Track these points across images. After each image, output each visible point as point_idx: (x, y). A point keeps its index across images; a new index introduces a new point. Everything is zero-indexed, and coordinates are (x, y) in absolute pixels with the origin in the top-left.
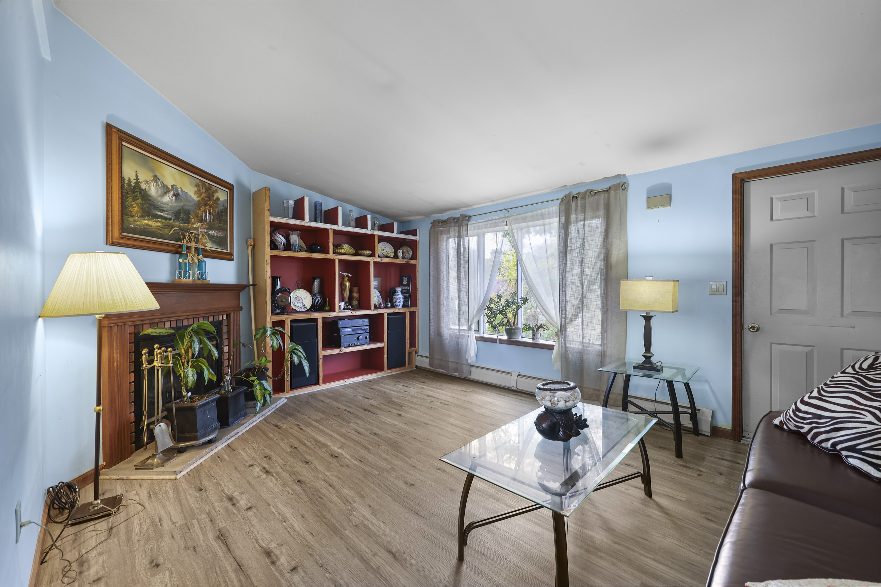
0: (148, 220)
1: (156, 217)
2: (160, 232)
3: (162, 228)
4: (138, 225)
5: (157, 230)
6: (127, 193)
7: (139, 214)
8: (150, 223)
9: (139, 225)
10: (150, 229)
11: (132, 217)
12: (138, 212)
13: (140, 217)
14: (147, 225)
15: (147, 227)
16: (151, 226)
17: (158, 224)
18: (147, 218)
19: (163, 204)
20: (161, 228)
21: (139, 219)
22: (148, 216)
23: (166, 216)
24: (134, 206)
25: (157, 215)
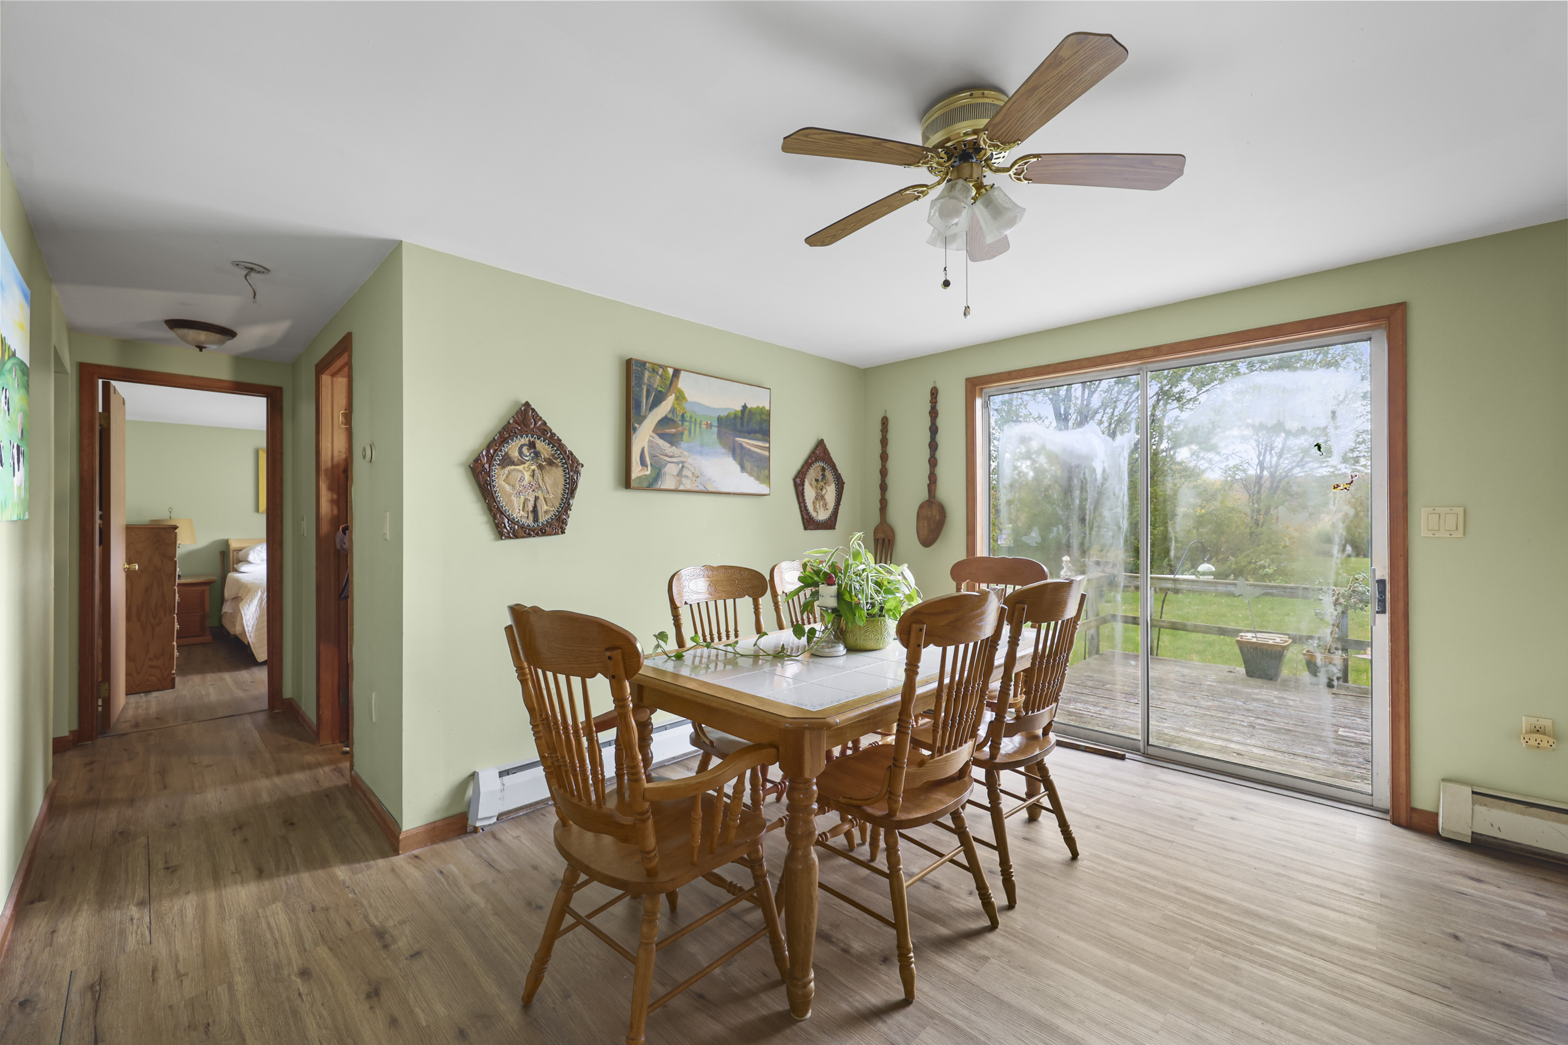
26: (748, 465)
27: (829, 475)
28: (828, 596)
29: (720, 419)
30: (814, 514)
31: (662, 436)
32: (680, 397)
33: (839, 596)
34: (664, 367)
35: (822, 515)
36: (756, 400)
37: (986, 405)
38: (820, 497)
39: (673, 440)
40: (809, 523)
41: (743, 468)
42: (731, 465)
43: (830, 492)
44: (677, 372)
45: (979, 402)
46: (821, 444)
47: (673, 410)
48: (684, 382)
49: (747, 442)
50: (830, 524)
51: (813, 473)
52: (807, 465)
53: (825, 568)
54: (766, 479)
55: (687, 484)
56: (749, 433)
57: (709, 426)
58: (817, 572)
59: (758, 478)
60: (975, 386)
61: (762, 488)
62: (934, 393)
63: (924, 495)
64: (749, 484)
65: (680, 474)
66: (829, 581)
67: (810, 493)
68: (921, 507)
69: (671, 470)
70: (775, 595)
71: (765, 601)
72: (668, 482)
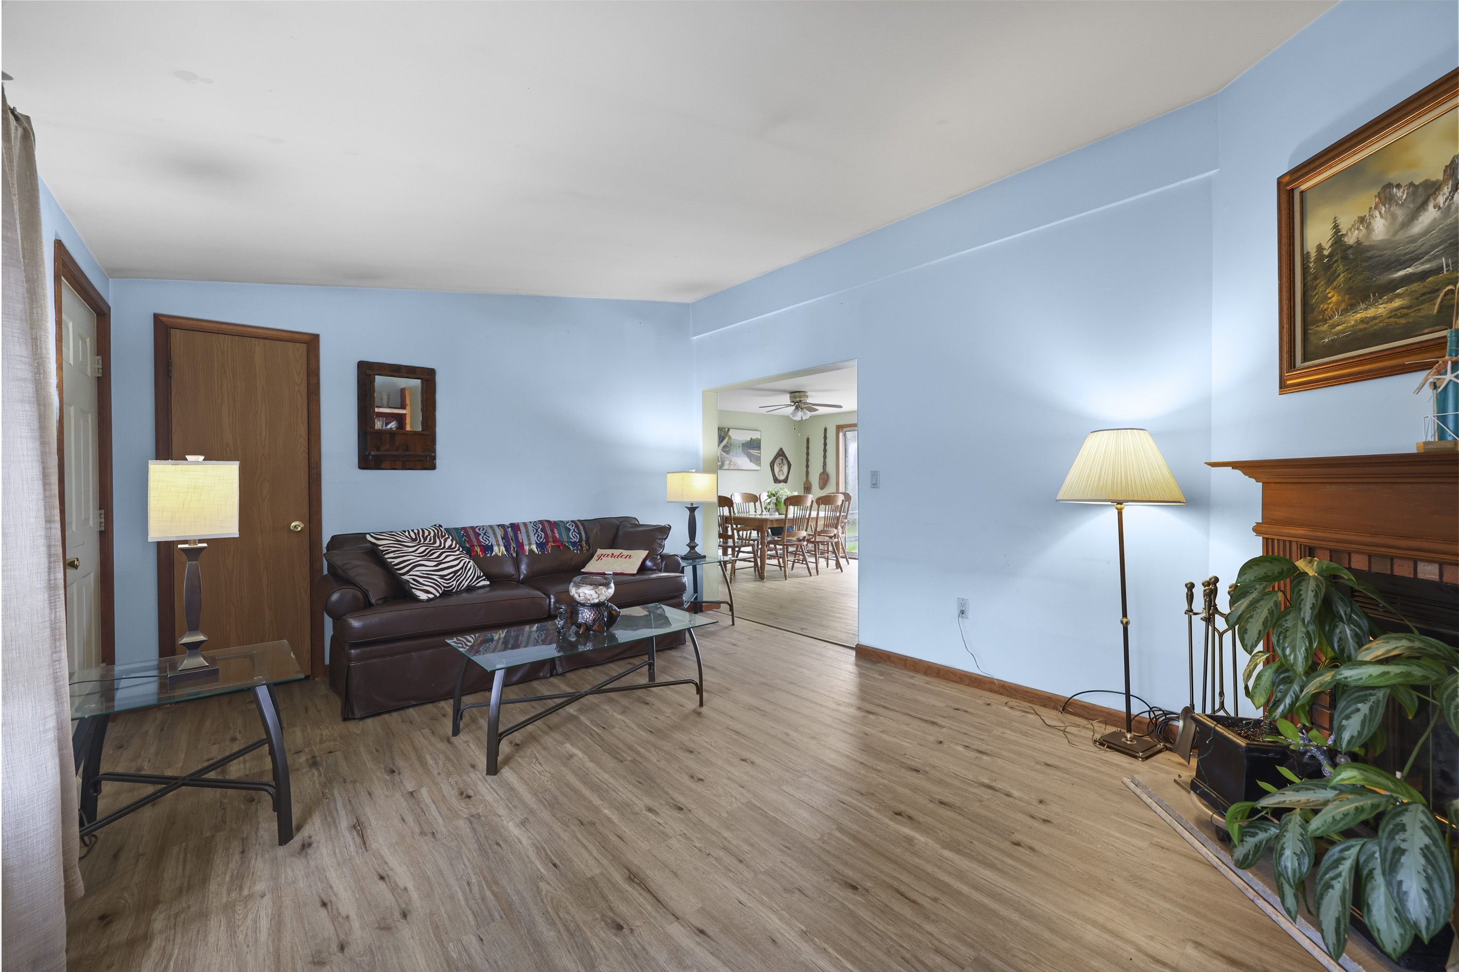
0: (1366, 309)
1: (1391, 287)
2: (1403, 321)
3: (1409, 307)
4: (1337, 334)
5: (1392, 320)
6: (1316, 279)
7: (1343, 306)
8: (1371, 312)
9: (1343, 331)
10: (1372, 326)
11: (1325, 321)
12: (1338, 303)
13: (1345, 311)
14: (1362, 321)
15: (1362, 326)
16: (1374, 318)
17: (1397, 303)
18: (1363, 306)
19: (1413, 240)
20: (1405, 311)
21: (1343, 319)
22: (1365, 298)
23: (1427, 266)
24: (1330, 295)
25: (1394, 280)
26: (752, 460)
27: (785, 461)
28: (774, 499)
29: (743, 444)
30: (778, 477)
31: (724, 451)
32: (730, 438)
33: (777, 499)
34: (724, 428)
35: (782, 478)
36: (755, 435)
37: (845, 435)
38: (781, 470)
39: (727, 452)
40: (776, 481)
41: (751, 461)
42: (747, 460)
43: (785, 468)
44: (729, 429)
45: (841, 435)
46: (781, 449)
47: (727, 442)
48: (731, 433)
49: (752, 451)
50: (785, 481)
51: (778, 461)
52: (775, 458)
53: (774, 492)
54: (759, 464)
55: (732, 467)
56: (753, 448)
57: (739, 447)
58: (772, 494)
59: (756, 464)
60: (839, 428)
61: (758, 468)
62: (826, 430)
63: (822, 470)
64: (753, 466)
65: (730, 464)
66: (774, 496)
67: (776, 469)
68: (821, 474)
69: (727, 462)
70: (761, 502)
71: (758, 504)
72: (726, 467)
